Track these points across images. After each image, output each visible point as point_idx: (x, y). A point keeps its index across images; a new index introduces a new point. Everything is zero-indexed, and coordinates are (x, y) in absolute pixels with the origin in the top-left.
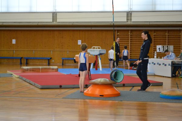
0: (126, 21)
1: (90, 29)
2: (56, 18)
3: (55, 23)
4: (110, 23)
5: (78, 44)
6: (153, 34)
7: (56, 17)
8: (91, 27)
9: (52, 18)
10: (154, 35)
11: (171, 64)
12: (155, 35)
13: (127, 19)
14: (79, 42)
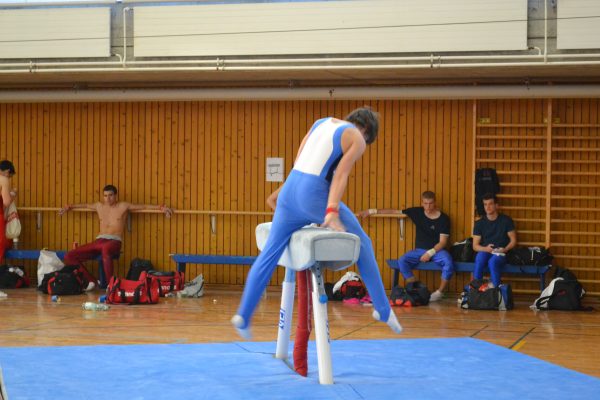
1: (322, 94)
2: (131, 38)
3: (122, 65)
4: (432, 58)
5: (269, 178)
7: (130, 29)
8: (327, 86)
9: (107, 34)
13: (529, 38)
14: (274, 169)
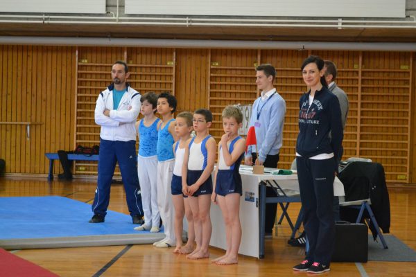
0: (104, 12)
4: (44, 17)
6: (209, 67)
10: (213, 70)
11: (256, 196)
12: (216, 69)
13: (107, 6)
